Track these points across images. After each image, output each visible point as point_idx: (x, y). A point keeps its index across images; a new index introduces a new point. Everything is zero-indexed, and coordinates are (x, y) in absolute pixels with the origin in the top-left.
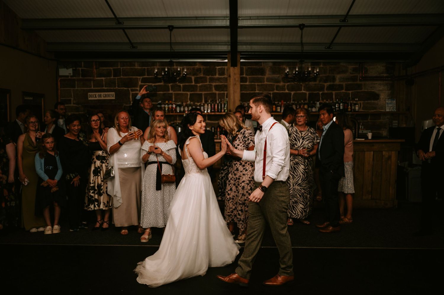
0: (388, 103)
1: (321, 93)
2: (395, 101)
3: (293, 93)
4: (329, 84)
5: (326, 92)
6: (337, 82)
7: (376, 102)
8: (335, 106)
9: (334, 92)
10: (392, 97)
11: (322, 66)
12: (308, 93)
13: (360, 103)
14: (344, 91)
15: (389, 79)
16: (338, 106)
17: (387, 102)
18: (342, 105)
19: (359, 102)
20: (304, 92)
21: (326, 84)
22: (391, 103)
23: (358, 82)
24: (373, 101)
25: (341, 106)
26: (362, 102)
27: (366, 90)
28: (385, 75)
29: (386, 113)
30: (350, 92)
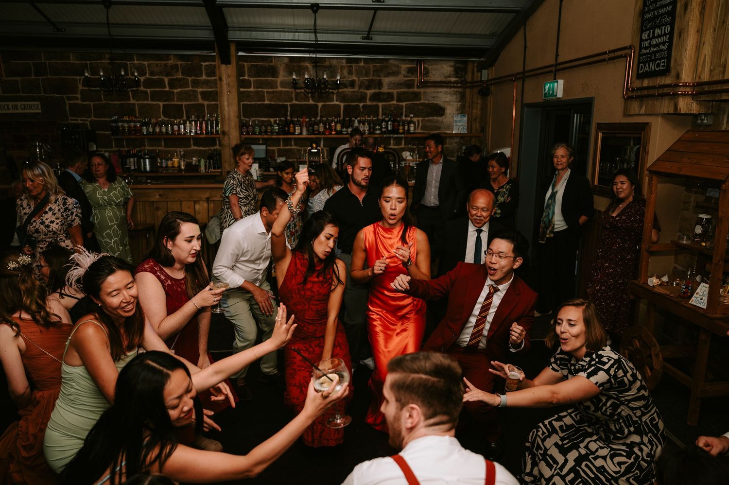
0: (456, 121)
1: (361, 104)
2: (466, 119)
3: (320, 105)
4: (372, 91)
5: (369, 103)
6: (385, 89)
7: (439, 118)
8: (380, 125)
9: (380, 104)
10: (462, 111)
11: (362, 64)
12: (342, 105)
13: (418, 121)
14: (394, 102)
15: (459, 85)
16: (384, 125)
17: (455, 119)
18: (390, 124)
19: (415, 119)
20: (336, 103)
21: (369, 92)
22: (460, 121)
23: (416, 90)
24: (435, 118)
25: (389, 126)
26: (420, 119)
27: (426, 102)
28: (453, 79)
29: (453, 136)
30: (404, 104)
